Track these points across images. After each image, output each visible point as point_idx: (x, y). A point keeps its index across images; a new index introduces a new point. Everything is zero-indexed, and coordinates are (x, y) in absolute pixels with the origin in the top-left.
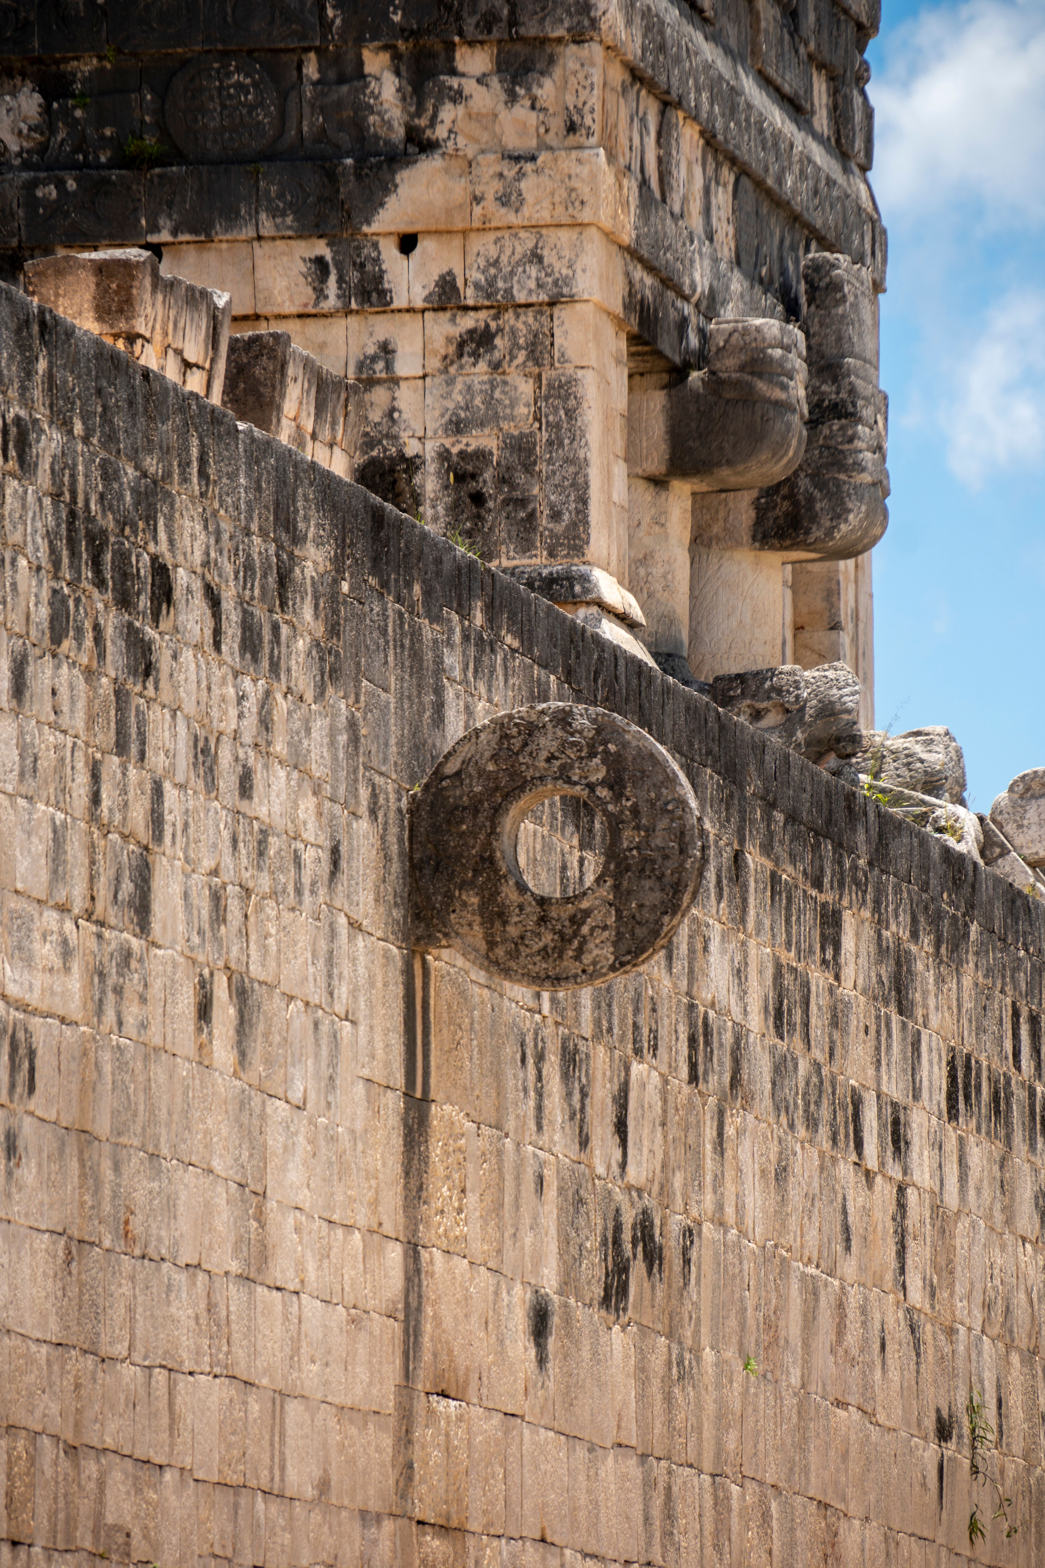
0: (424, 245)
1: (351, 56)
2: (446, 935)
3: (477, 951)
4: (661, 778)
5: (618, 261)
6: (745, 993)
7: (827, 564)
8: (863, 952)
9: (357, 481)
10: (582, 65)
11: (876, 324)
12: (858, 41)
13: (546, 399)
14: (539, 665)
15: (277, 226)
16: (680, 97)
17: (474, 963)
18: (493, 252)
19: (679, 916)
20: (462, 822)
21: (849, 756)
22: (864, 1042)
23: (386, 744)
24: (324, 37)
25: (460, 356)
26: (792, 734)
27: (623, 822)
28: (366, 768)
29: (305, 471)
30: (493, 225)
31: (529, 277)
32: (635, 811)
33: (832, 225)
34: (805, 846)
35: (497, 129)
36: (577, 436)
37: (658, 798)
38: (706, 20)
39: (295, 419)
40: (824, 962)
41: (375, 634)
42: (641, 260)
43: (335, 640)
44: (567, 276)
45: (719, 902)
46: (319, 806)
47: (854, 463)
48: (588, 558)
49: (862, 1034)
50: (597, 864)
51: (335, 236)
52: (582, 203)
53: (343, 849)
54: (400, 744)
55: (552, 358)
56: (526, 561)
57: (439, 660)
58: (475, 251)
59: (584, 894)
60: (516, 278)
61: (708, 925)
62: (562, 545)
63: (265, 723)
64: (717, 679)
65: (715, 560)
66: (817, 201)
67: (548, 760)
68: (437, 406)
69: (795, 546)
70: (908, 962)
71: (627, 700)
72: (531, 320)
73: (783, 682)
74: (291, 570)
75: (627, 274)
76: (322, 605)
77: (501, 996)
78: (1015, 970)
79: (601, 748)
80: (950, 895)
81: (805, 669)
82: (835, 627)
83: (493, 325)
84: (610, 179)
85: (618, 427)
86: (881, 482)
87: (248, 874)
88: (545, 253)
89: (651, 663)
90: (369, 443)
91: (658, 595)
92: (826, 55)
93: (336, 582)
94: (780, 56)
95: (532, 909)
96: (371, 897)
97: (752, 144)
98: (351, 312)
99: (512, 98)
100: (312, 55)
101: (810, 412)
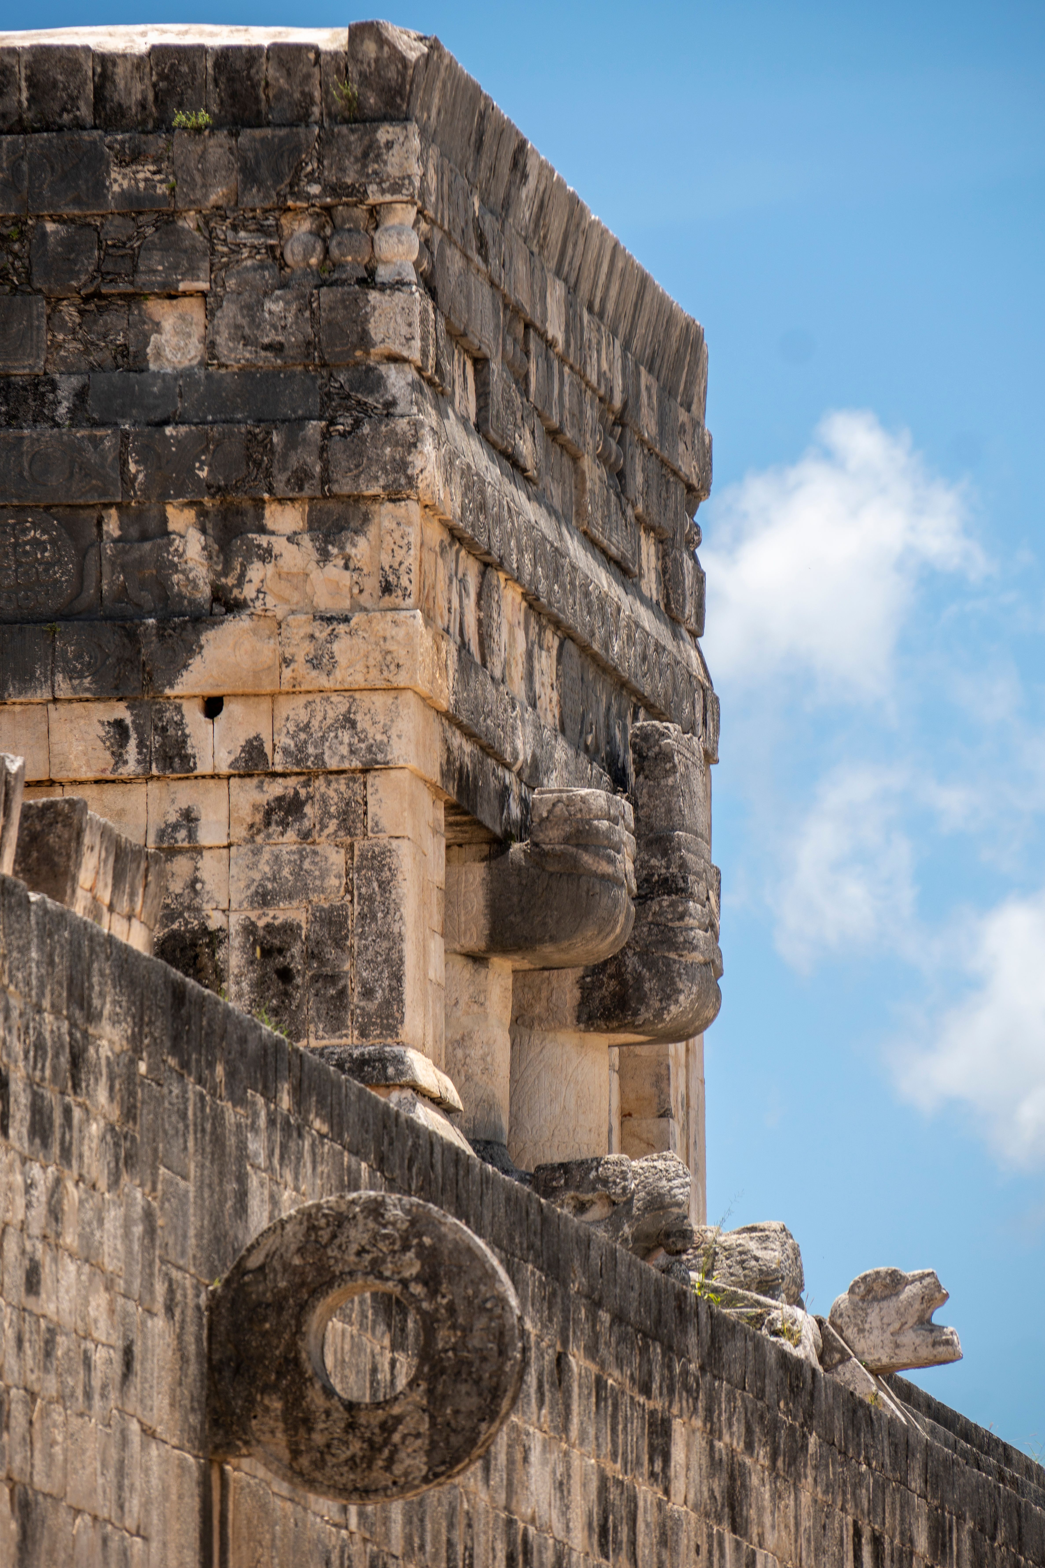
0: (232, 709)
1: (154, 512)
2: (247, 1443)
3: (280, 1460)
4: (479, 1273)
5: (436, 727)
6: (568, 1508)
7: (656, 1047)
8: (694, 1465)
9: (156, 955)
10: (399, 524)
11: (708, 796)
12: (689, 503)
13: (359, 870)
14: (350, 1151)
15: (74, 688)
16: (501, 557)
17: (276, 1473)
18: (303, 716)
19: (497, 1424)
20: (265, 1319)
21: (679, 1253)
22: (695, 1563)
23: (185, 1236)
24: (125, 493)
25: (268, 824)
26: (618, 1228)
27: (438, 1321)
28: (163, 1261)
29: (101, 945)
30: (303, 688)
31: (341, 743)
32: (451, 1309)
33: (661, 692)
34: (632, 1349)
35: (308, 589)
36: (391, 909)
37: (476, 1295)
38: (528, 479)
39: (91, 890)
40: (652, 1475)
41: (174, 1118)
42: (460, 726)
43: (131, 1124)
44: (381, 742)
45: (540, 1408)
46: (111, 1302)
47: (685, 941)
48: (402, 1038)
49: (693, 1554)
50: (410, 1366)
51: (135, 699)
52: (398, 666)
53: (137, 1349)
54: (199, 1236)
55: (365, 827)
56: (335, 1041)
57: (242, 1146)
58: (284, 715)
59: (396, 1399)
60: (327, 744)
61: (528, 1434)
62: (374, 1024)
63: (55, 1213)
64: (539, 1168)
65: (537, 1042)
66: (645, 668)
67: (359, 1254)
68: (242, 876)
69: (622, 1028)
70: (743, 1475)
71: (443, 1190)
72: (343, 788)
73: (610, 1173)
74: (85, 1050)
75: (445, 741)
76: (117, 1086)
77: (305, 1509)
78: (856, 1486)
79: (415, 1242)
80: (787, 1404)
81: (633, 1159)
82: (665, 1114)
83: (303, 792)
84: (428, 642)
85: (434, 900)
86: (713, 962)
87: (33, 1377)
88: (359, 717)
89: (469, 1151)
90: (170, 915)
91: (476, 1078)
92: (655, 518)
93: (133, 1062)
94: (607, 517)
95: (340, 1415)
96: (166, 1401)
97: (577, 607)
98: (152, 777)
99: (324, 557)
100: (113, 512)
101: (638, 887)
